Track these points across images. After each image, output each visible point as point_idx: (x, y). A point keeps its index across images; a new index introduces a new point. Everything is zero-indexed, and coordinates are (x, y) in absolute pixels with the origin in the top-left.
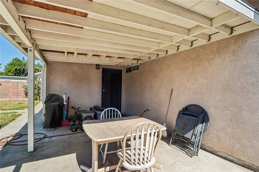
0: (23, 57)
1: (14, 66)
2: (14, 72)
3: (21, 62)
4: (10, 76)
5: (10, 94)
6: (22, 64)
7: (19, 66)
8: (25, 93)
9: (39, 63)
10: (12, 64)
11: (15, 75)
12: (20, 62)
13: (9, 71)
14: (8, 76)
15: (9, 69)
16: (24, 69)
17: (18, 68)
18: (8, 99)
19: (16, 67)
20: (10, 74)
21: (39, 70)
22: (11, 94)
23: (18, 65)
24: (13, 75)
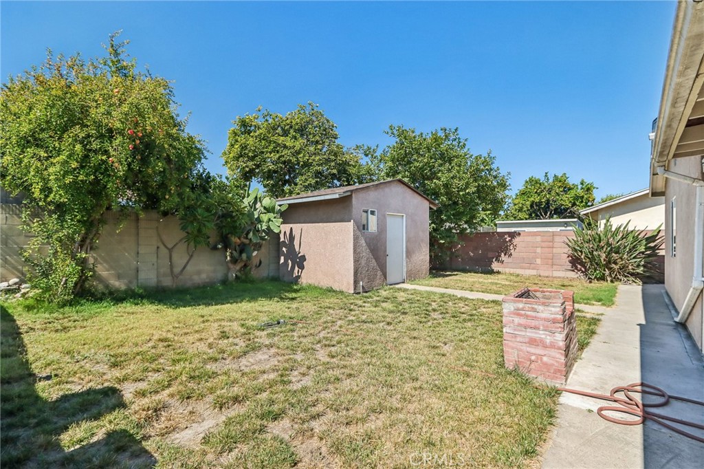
0: (546, 173)
1: (528, 197)
2: (528, 210)
3: (540, 184)
4: (522, 219)
5: (537, 260)
6: (545, 188)
7: (539, 195)
8: (570, 259)
9: (583, 181)
10: (523, 194)
11: (530, 217)
12: (538, 185)
13: (520, 210)
14: (518, 220)
15: (521, 205)
16: (548, 202)
17: (537, 200)
18: (534, 272)
19: (532, 199)
20: (521, 215)
21: (583, 197)
22: (539, 261)
23: (536, 192)
24: (527, 217)
